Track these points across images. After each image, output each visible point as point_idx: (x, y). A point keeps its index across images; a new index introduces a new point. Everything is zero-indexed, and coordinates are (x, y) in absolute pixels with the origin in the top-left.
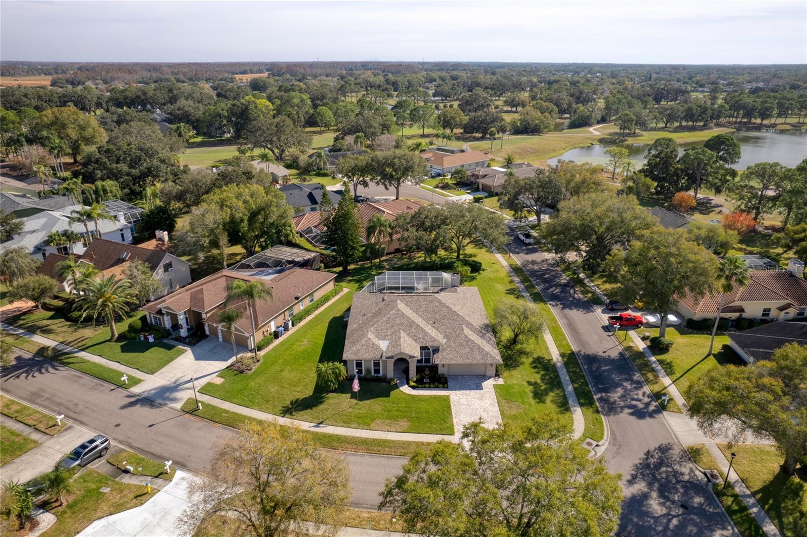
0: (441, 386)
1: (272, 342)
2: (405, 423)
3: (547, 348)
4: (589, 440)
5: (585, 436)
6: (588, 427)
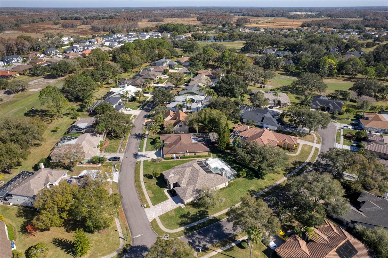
0: (171, 195)
1: (170, 159)
2: (152, 195)
3: (216, 213)
4: (168, 235)
5: (169, 234)
6: (174, 233)
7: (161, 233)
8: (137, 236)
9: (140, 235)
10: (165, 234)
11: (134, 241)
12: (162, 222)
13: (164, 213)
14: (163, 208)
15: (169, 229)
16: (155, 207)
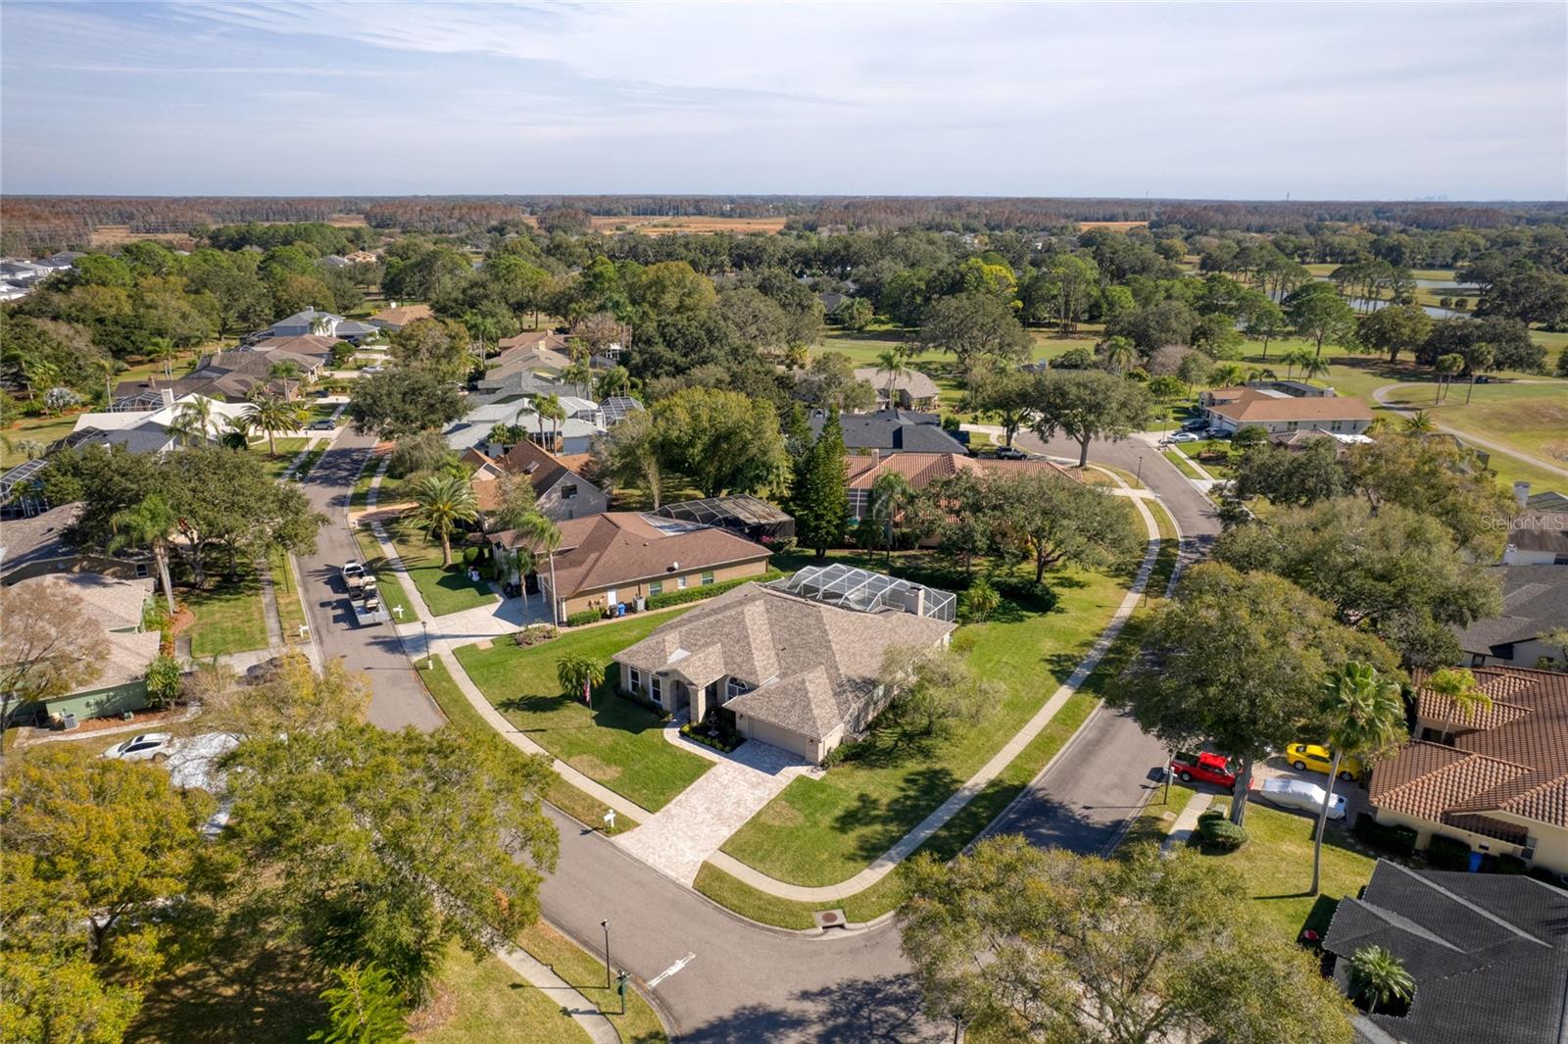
0: (720, 746)
1: (596, 621)
2: (614, 772)
3: (983, 762)
4: (839, 913)
5: (839, 904)
6: (864, 895)
7: (792, 914)
8: (672, 971)
9: (679, 965)
10: (818, 917)
11: (671, 1001)
12: (761, 866)
13: (739, 826)
14: (715, 808)
15: (822, 885)
16: (670, 817)
